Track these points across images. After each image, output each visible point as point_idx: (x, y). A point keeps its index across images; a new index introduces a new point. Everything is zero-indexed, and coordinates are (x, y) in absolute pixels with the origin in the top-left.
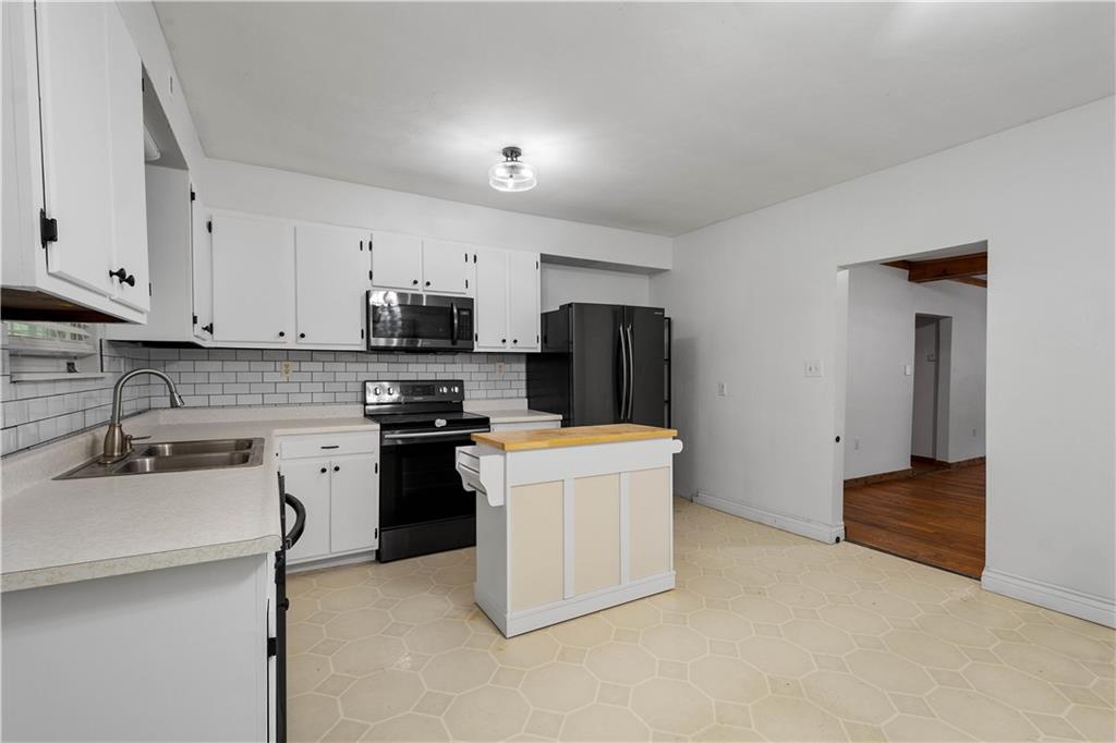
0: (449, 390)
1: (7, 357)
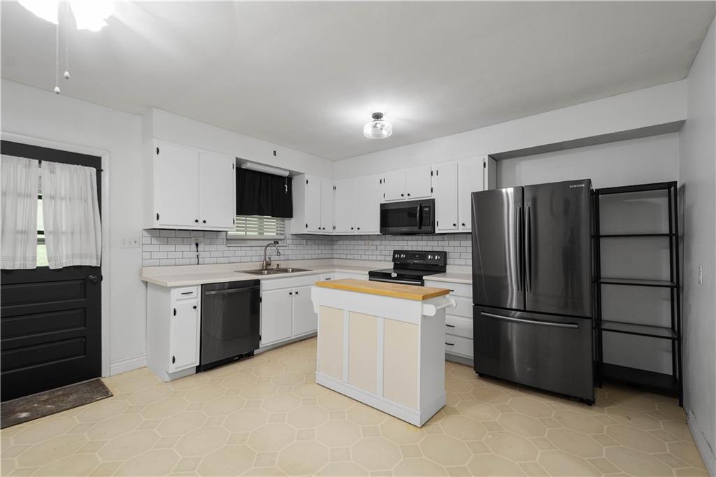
0: (434, 257)
1: (225, 240)
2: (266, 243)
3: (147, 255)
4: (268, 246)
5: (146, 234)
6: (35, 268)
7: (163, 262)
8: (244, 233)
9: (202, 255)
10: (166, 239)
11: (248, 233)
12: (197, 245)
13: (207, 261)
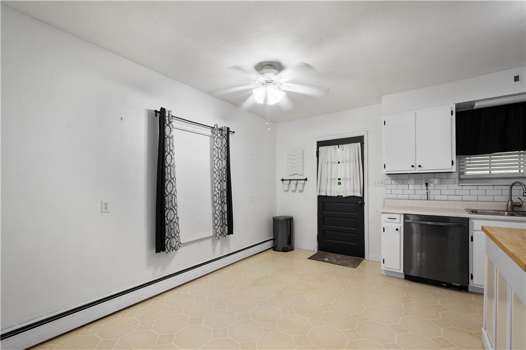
1: (457, 180)
2: (511, 182)
3: (389, 191)
4: (513, 184)
5: (388, 177)
6: (336, 196)
7: (399, 196)
8: (488, 172)
9: (432, 192)
10: (402, 180)
11: (492, 172)
12: (427, 184)
13: (437, 197)
